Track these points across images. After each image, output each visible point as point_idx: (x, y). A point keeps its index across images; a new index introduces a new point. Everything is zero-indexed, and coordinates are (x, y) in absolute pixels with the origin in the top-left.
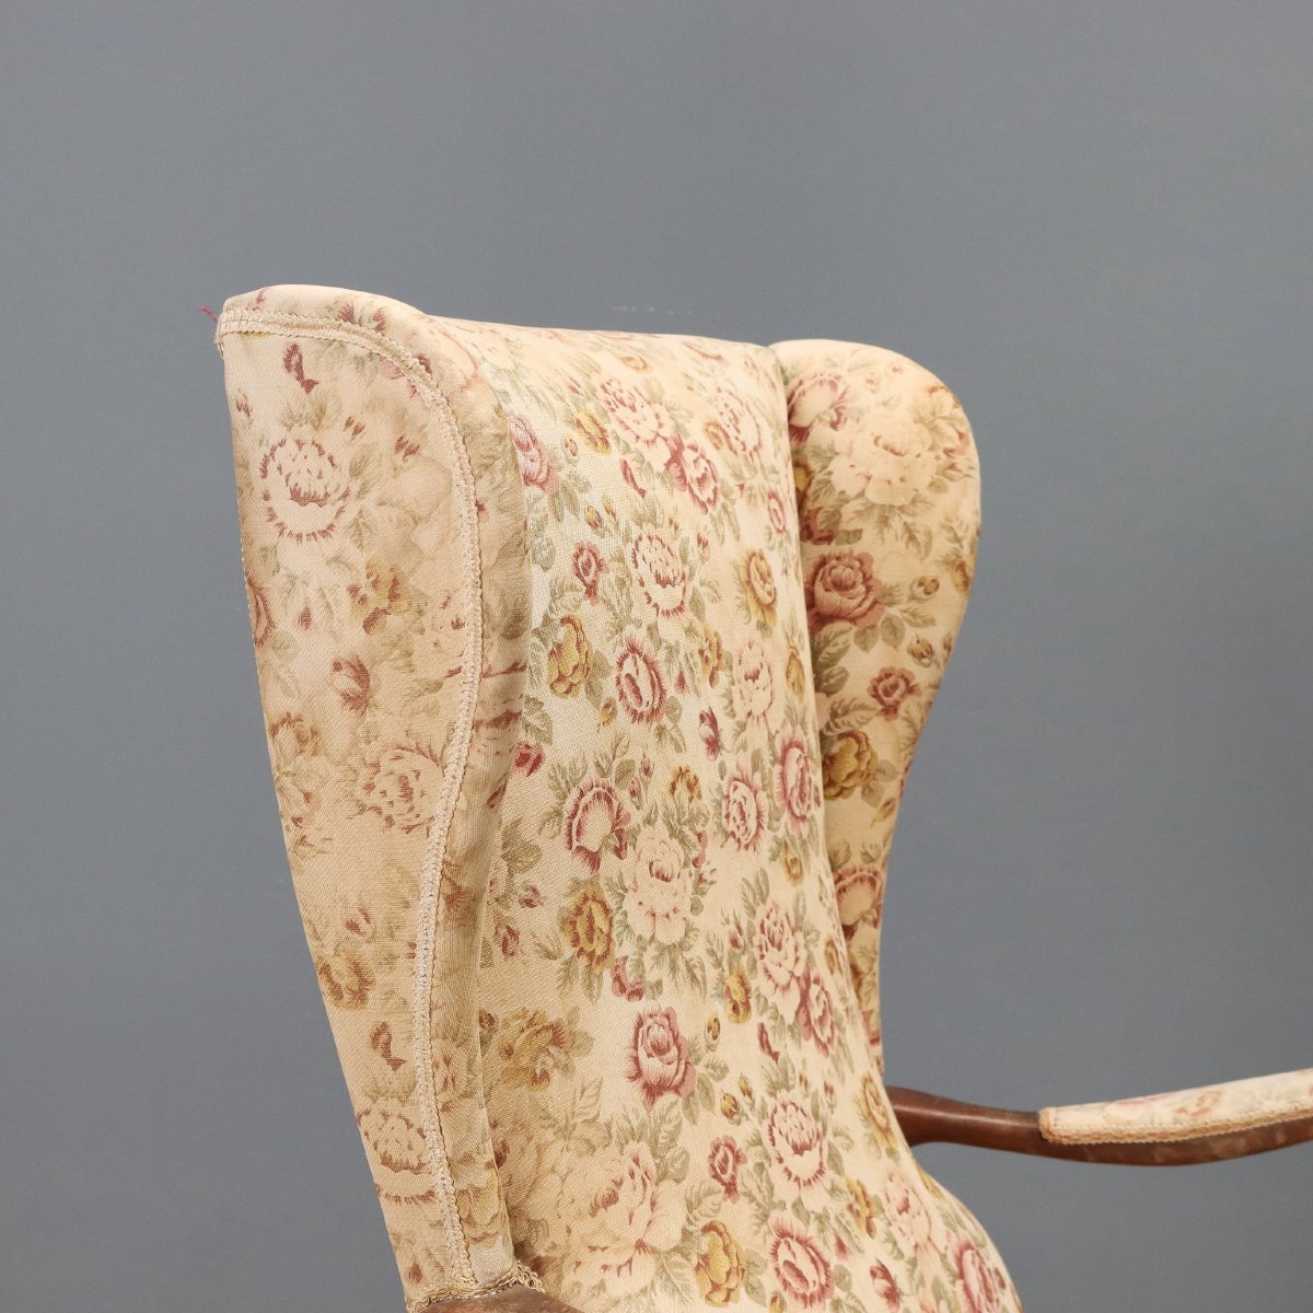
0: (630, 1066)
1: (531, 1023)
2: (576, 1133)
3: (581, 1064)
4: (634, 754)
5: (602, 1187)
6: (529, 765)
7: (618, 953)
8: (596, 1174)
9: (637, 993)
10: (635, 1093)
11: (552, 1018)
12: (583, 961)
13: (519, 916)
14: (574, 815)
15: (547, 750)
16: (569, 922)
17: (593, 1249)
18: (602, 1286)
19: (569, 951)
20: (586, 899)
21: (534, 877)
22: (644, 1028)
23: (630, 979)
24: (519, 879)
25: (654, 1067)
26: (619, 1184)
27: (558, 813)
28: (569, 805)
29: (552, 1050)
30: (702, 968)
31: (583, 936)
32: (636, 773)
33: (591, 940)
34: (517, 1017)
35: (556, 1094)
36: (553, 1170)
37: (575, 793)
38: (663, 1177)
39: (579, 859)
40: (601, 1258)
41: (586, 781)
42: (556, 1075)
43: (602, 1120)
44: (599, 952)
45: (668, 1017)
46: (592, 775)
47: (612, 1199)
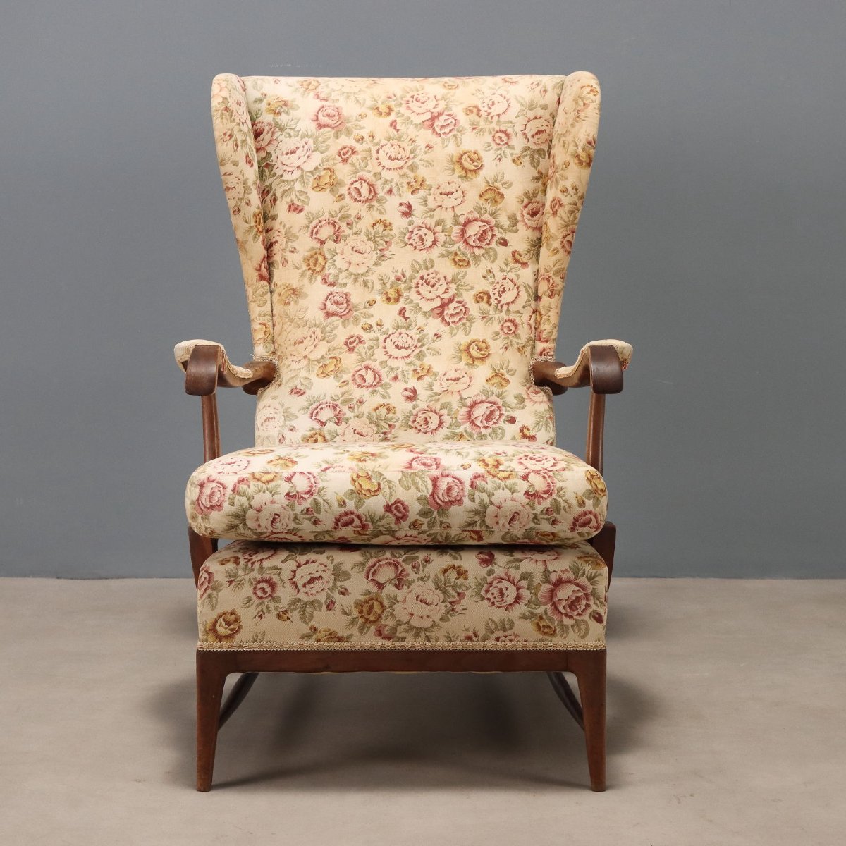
0: (322, 306)
1: (287, 287)
2: (295, 321)
3: (301, 301)
4: (353, 212)
5: (300, 338)
6: (298, 211)
7: (327, 272)
8: (298, 334)
9: (333, 285)
10: (321, 314)
11: (294, 287)
12: (310, 272)
13: (288, 255)
14: (315, 227)
15: (306, 207)
16: (306, 260)
17: (291, 355)
18: (290, 366)
19: (304, 267)
20: (316, 254)
21: (295, 244)
22: (332, 296)
23: (331, 279)
24: (290, 244)
25: (332, 308)
26: (305, 338)
27: (308, 227)
28: (313, 224)
29: (292, 296)
30: (373, 283)
31: (312, 264)
32: (352, 218)
33: (315, 266)
34: (283, 285)
35: (292, 309)
36: (285, 330)
37: (317, 221)
38: (323, 339)
39: (315, 241)
40: (293, 358)
41: (323, 218)
42: (292, 303)
43: (305, 319)
44: (318, 270)
45: (345, 294)
46: (327, 216)
47: (302, 342)
